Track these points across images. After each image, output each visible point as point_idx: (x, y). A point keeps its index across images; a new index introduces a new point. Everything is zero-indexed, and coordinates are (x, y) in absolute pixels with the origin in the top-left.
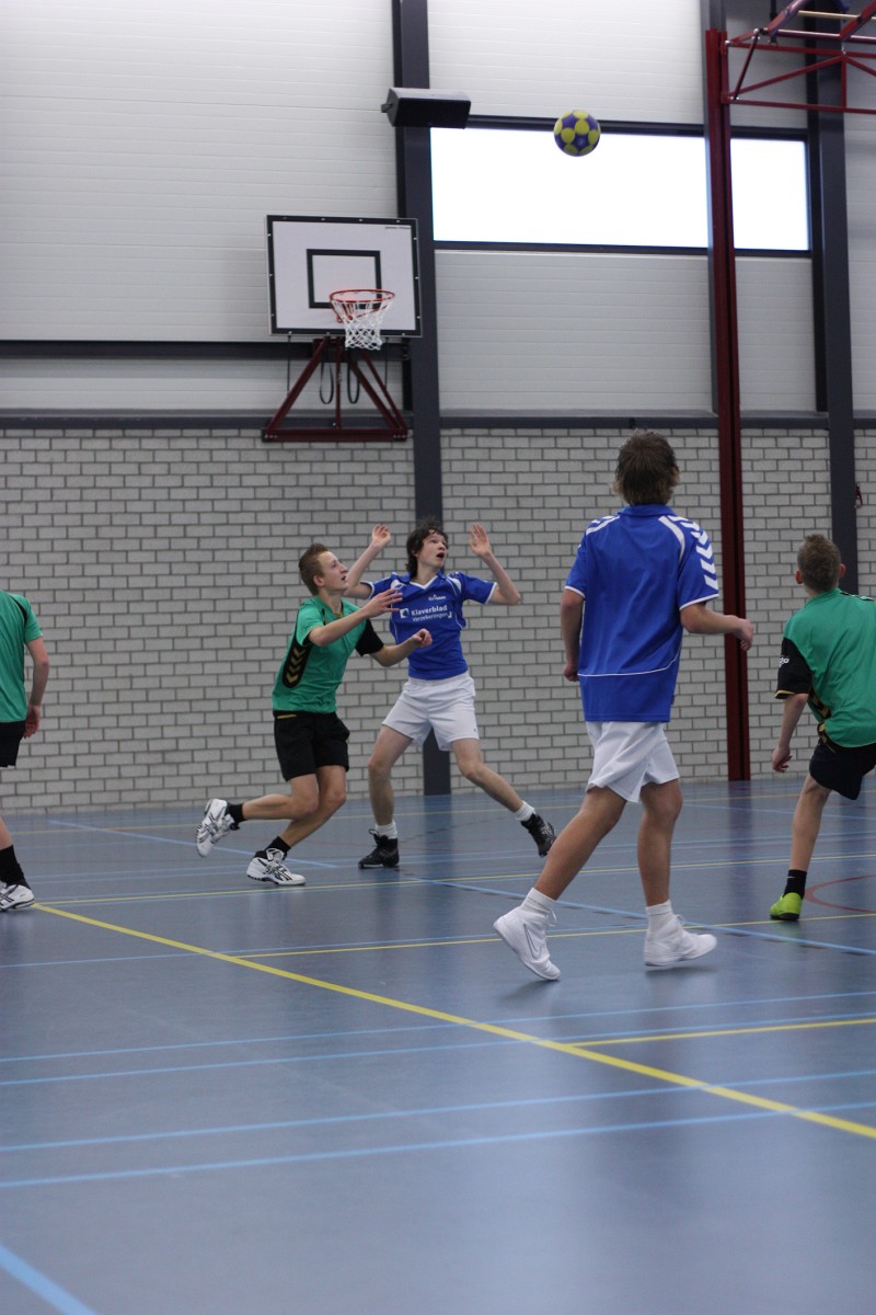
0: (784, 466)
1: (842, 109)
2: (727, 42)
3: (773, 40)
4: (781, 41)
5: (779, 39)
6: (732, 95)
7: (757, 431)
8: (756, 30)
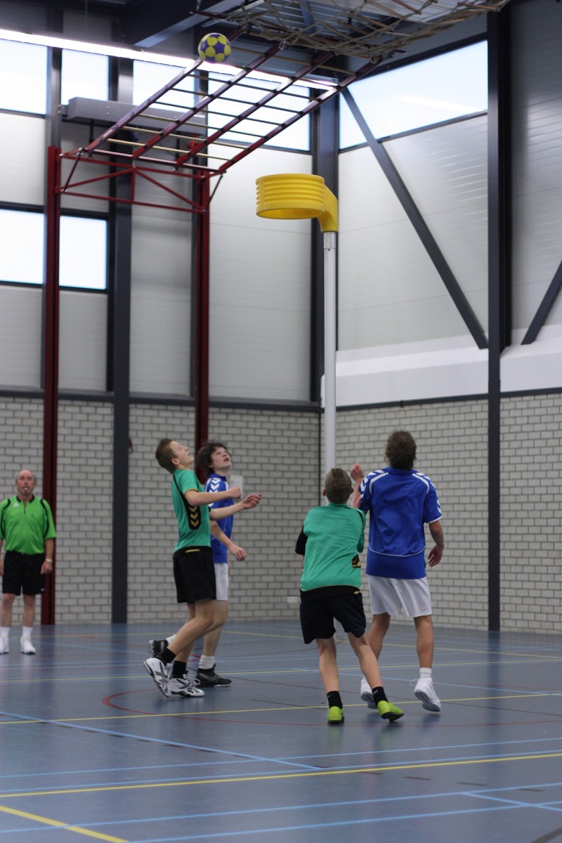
1: (131, 201)
2: (61, 155)
3: (90, 156)
4: (95, 157)
5: (94, 156)
6: (62, 188)
7: (69, 402)
8: (80, 149)
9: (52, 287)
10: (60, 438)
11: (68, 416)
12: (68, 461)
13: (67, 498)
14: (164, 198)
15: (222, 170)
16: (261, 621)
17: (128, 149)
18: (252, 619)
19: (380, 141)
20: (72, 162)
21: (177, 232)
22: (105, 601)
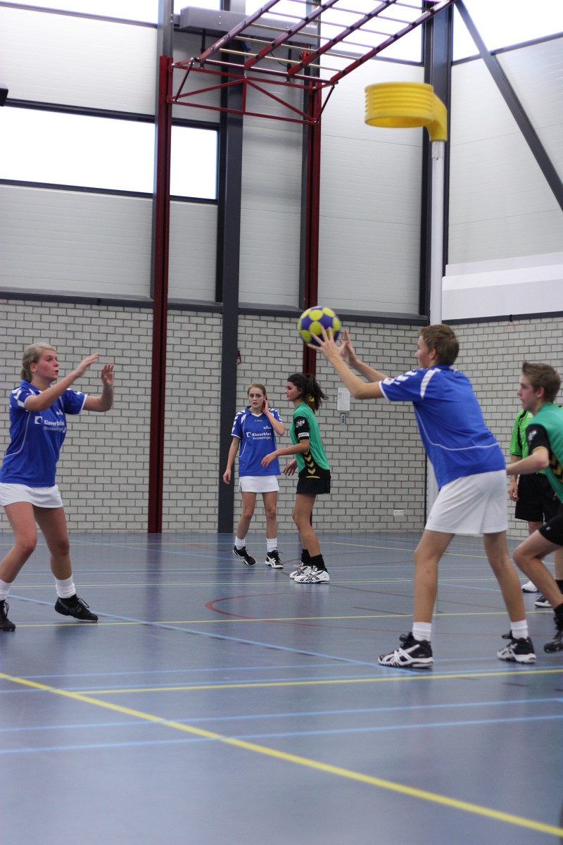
0: (193, 335)
1: (242, 112)
2: (173, 64)
3: (202, 65)
4: (207, 67)
5: (205, 65)
6: (174, 98)
7: (178, 312)
8: (192, 58)
9: (162, 198)
10: (169, 348)
11: (177, 326)
12: (176, 371)
13: (175, 407)
14: (276, 109)
15: (334, 81)
16: (366, 534)
17: (240, 59)
18: (357, 531)
19: (494, 53)
20: (184, 72)
21: (288, 143)
22: (211, 511)
